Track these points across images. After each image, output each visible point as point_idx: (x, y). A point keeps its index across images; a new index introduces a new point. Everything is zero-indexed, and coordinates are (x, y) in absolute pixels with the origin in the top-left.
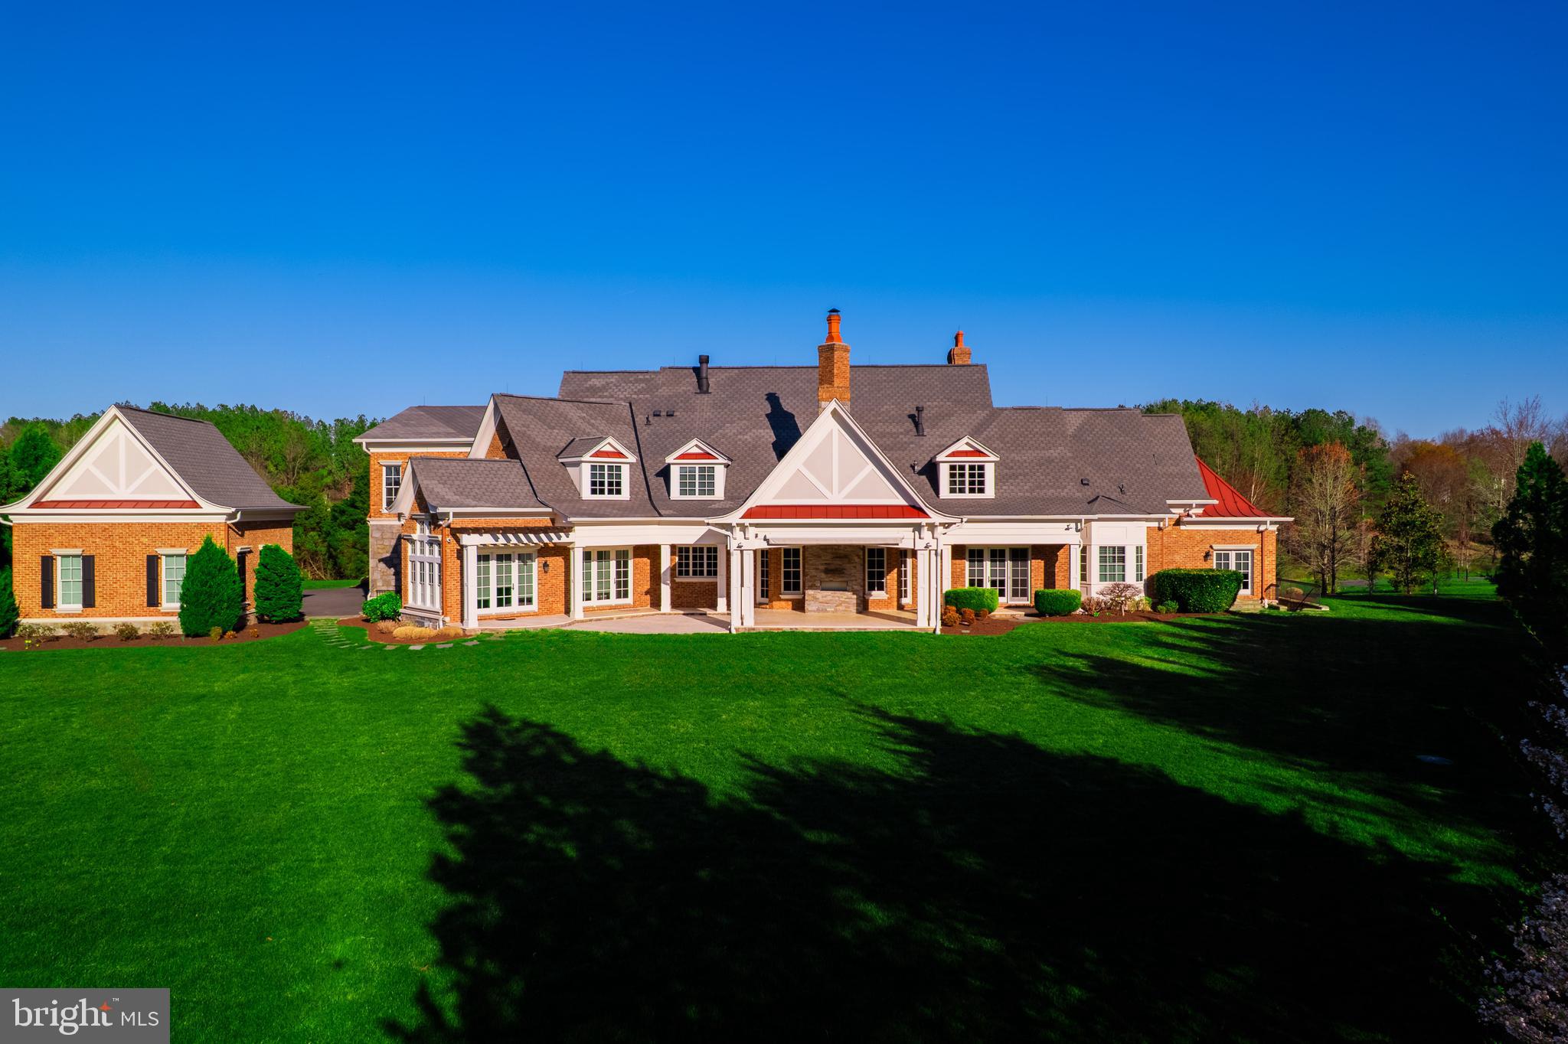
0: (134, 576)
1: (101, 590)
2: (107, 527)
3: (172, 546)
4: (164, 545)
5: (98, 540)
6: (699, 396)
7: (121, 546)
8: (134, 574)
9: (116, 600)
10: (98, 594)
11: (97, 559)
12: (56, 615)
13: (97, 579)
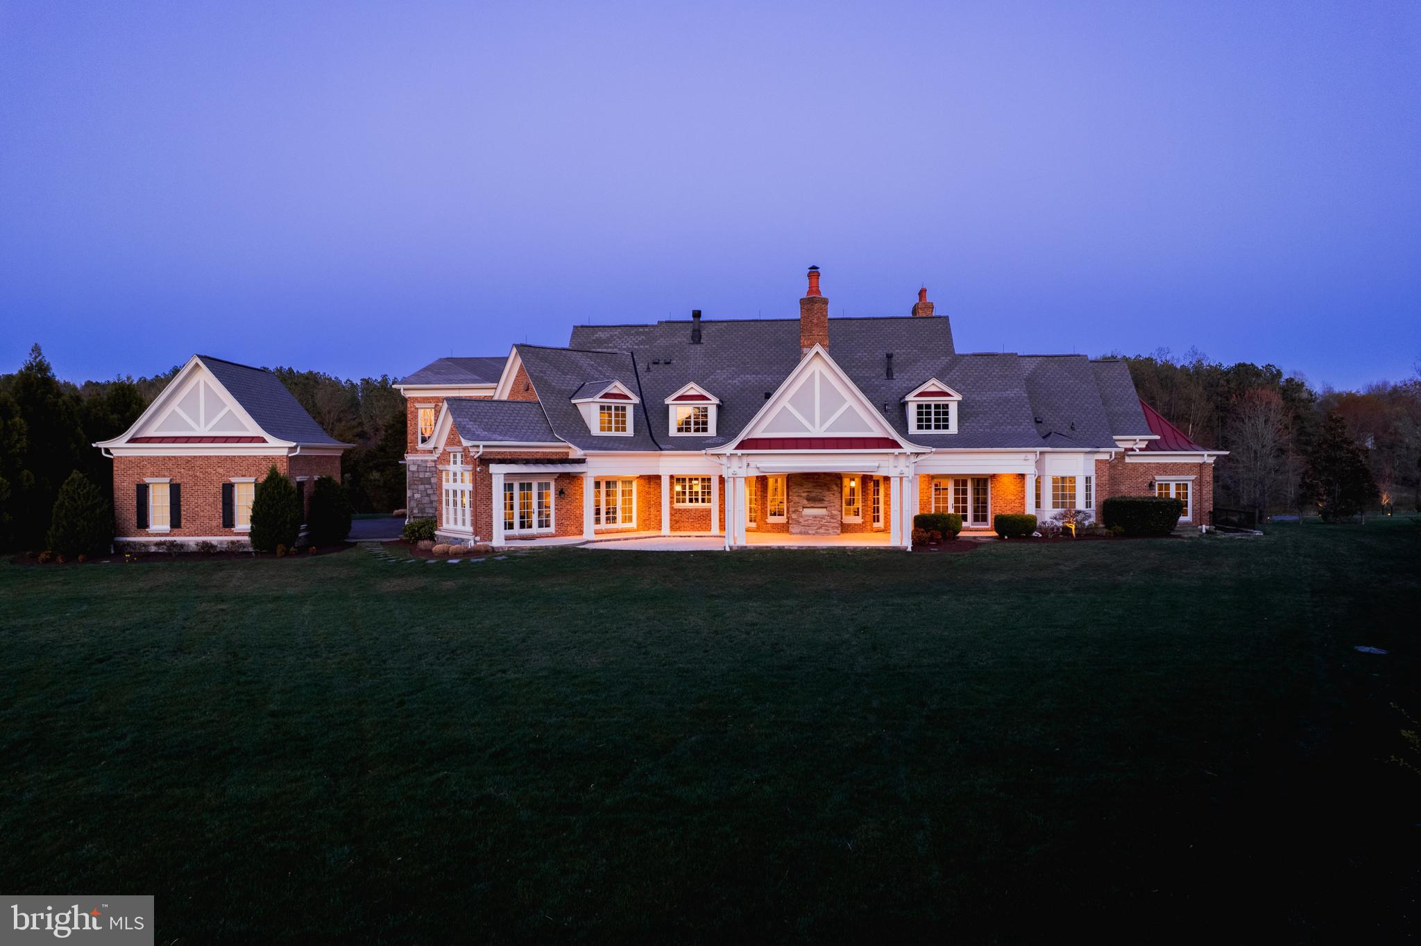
1: (185, 513)
2: (190, 459)
3: (243, 476)
4: (236, 475)
5: (183, 470)
6: (693, 346)
7: (202, 476)
8: (211, 500)
9: (198, 522)
10: (183, 517)
11: (182, 488)
12: (148, 535)
13: (182, 503)
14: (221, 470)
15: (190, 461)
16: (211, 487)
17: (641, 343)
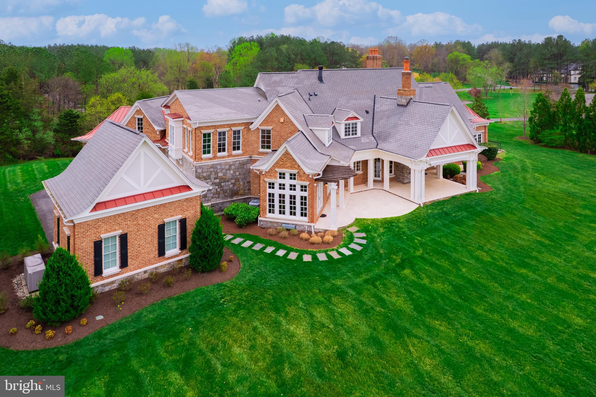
0: (150, 240)
1: (130, 254)
2: (134, 213)
4: (167, 216)
5: (129, 222)
6: (321, 85)
7: (143, 223)
8: (150, 239)
9: (140, 258)
10: (129, 257)
11: (128, 235)
12: (104, 279)
13: (128, 247)
14: (155, 216)
16: (149, 230)
17: (297, 84)
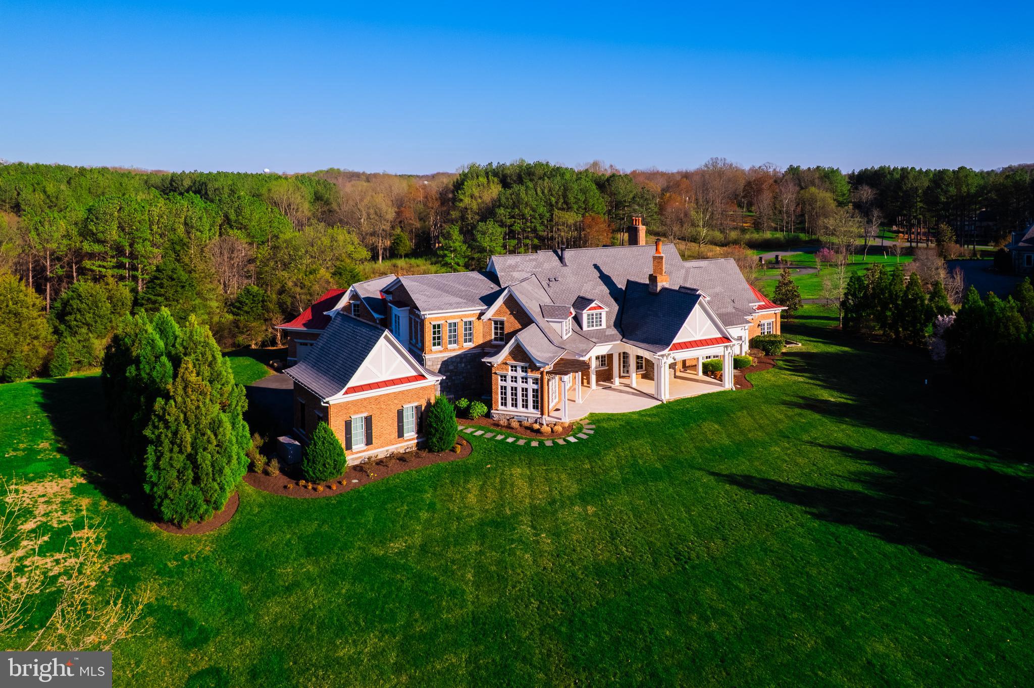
0: (391, 422)
1: (374, 434)
2: (377, 397)
3: (409, 402)
4: (405, 403)
5: (373, 406)
6: (564, 268)
9: (383, 438)
10: (373, 437)
11: (372, 417)
12: (353, 454)
13: (372, 428)
14: (396, 401)
15: (377, 399)
16: (390, 413)
17: (535, 267)
